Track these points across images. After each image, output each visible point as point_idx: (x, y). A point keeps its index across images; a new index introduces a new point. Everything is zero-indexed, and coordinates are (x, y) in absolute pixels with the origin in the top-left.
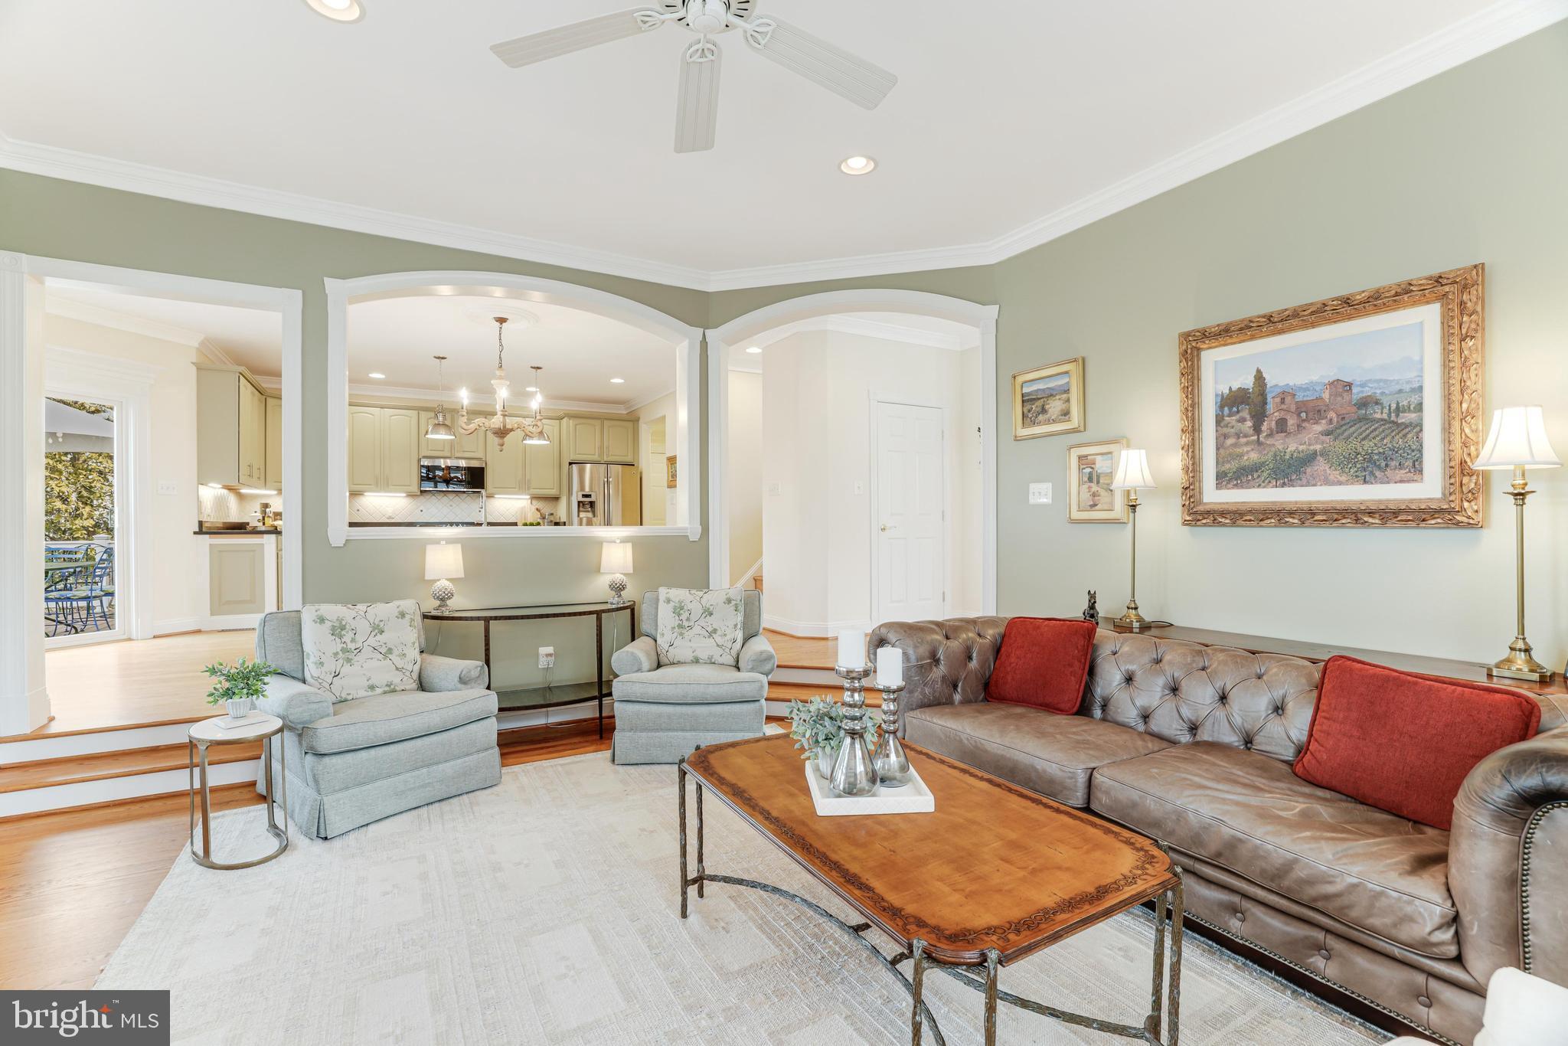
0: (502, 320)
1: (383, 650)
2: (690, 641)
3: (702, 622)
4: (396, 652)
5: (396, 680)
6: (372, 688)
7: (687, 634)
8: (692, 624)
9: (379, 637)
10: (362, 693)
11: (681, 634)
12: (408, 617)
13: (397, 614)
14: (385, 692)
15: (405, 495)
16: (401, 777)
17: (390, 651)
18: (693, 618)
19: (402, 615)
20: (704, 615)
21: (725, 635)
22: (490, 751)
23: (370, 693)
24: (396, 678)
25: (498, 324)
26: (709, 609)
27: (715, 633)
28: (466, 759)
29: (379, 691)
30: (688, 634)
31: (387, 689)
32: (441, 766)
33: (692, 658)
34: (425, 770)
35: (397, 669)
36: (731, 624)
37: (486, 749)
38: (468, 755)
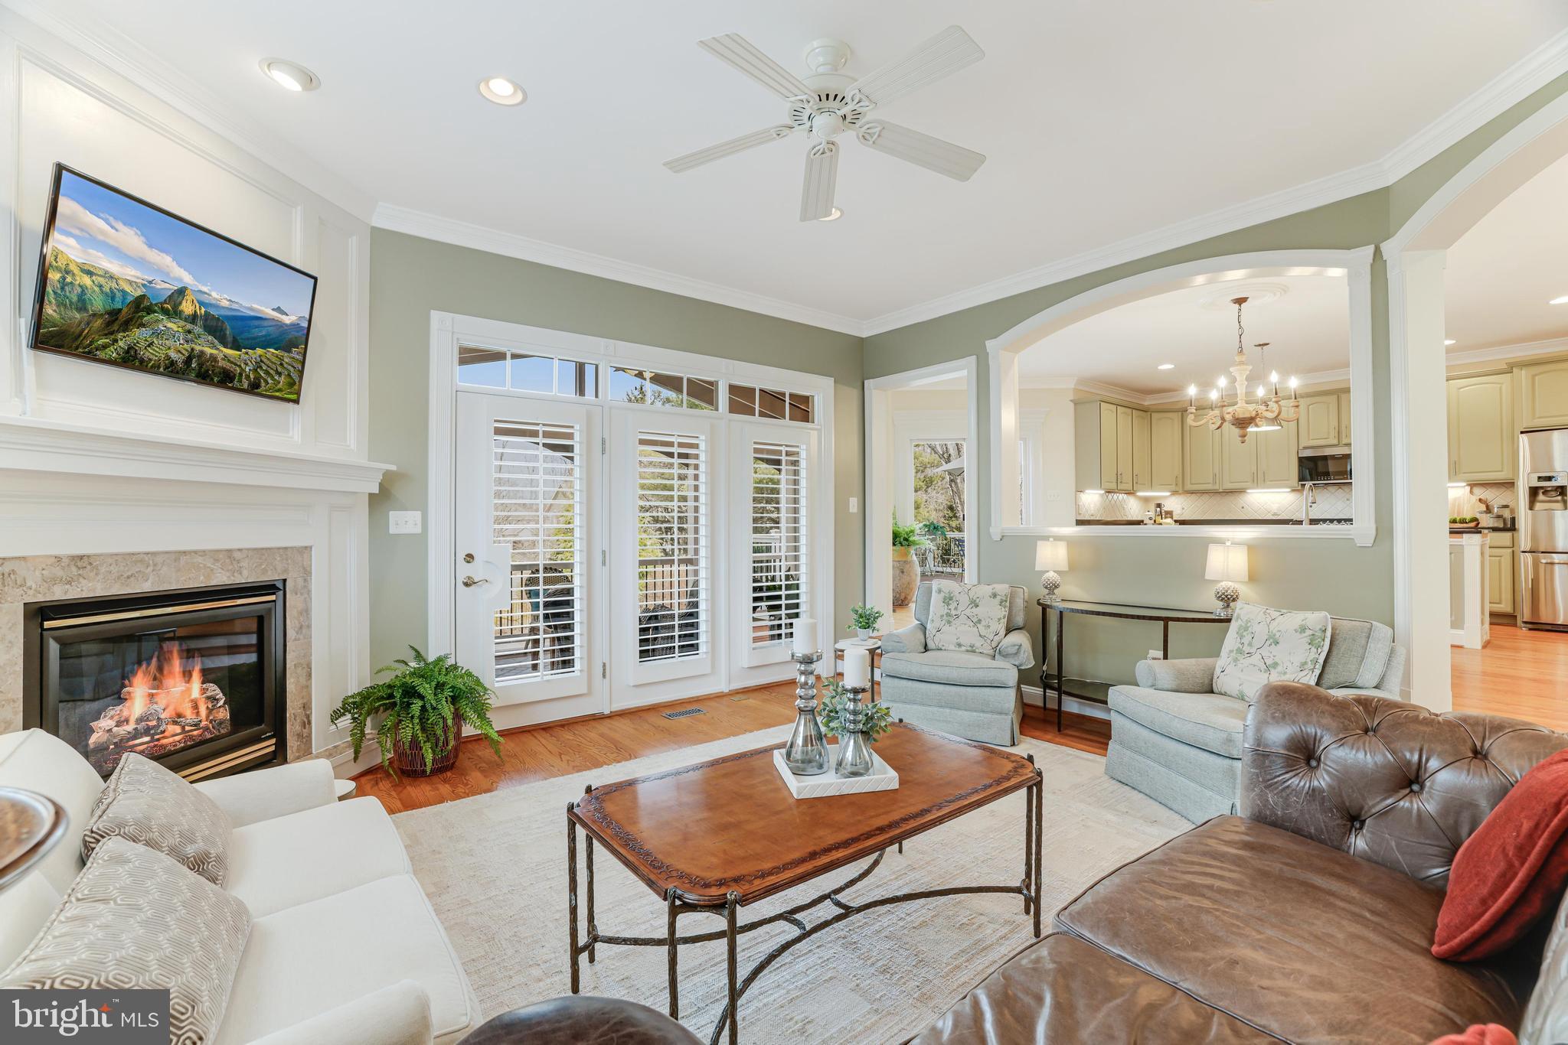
0: (1240, 301)
1: (975, 620)
2: (1242, 671)
3: (1265, 652)
4: (983, 623)
5: (978, 644)
6: (960, 645)
7: (1242, 661)
8: (1253, 650)
9: (974, 609)
10: (952, 647)
11: (1236, 660)
12: (999, 598)
13: (990, 594)
14: (967, 651)
15: (1289, 490)
16: (930, 709)
17: (980, 621)
18: (1257, 643)
19: (995, 595)
20: (1268, 643)
21: (1285, 673)
22: (1003, 716)
23: (957, 649)
24: (978, 642)
25: (1237, 306)
26: (1275, 635)
27: (1275, 668)
28: (982, 714)
29: (963, 648)
30: (1245, 662)
31: (969, 649)
32: (960, 713)
33: (1238, 692)
34: (948, 710)
35: (980, 635)
36: (1298, 659)
37: (1001, 713)
38: (983, 712)
